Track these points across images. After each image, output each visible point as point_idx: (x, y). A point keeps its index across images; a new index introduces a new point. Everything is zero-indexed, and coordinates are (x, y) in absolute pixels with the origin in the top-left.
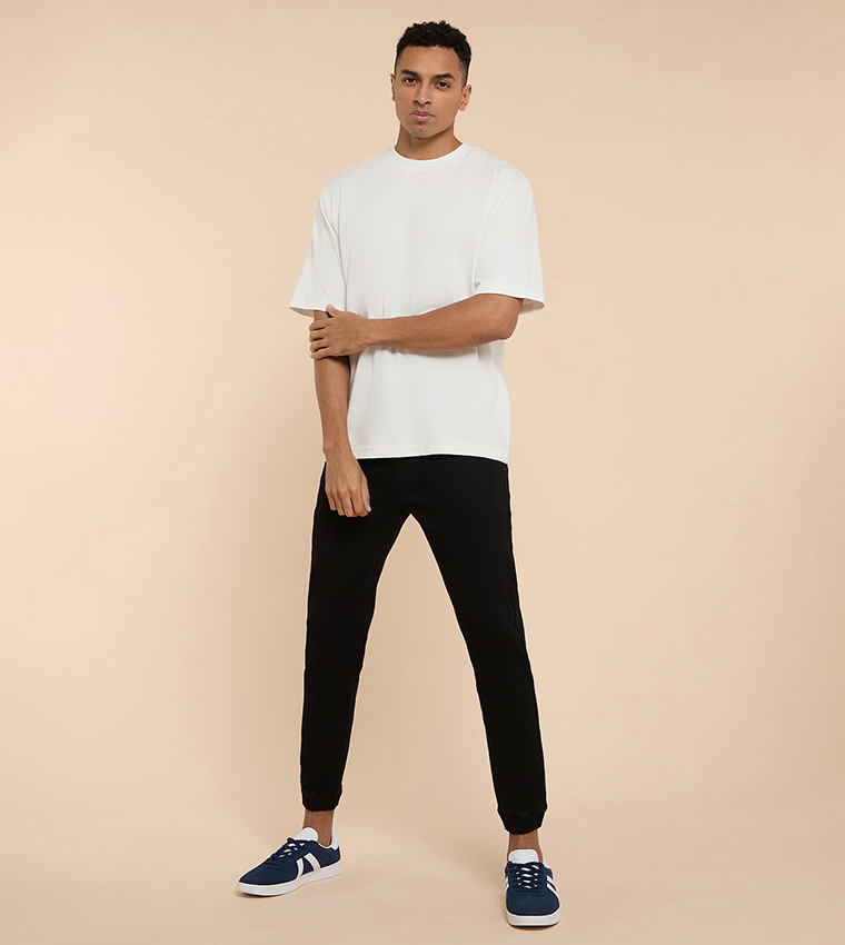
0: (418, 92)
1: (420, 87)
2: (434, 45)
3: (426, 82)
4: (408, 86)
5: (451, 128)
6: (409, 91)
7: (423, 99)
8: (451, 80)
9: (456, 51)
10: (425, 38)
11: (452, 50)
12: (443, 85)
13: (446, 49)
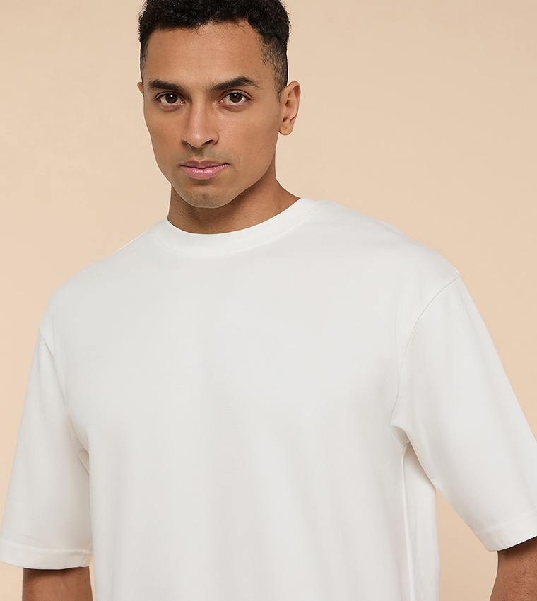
0: (187, 124)
1: (190, 111)
2: (205, 22)
3: (199, 102)
4: (166, 111)
5: (270, 170)
6: (171, 122)
7: (197, 138)
8: (250, 89)
9: (253, 23)
10: (183, 11)
11: (244, 25)
12: (236, 98)
13: (230, 26)
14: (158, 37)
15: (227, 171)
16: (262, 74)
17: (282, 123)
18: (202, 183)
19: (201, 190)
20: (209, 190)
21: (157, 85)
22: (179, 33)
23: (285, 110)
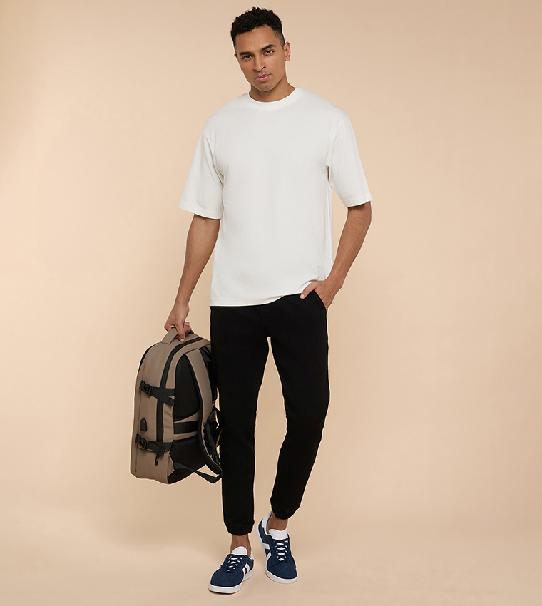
1: (255, 60)
2: (253, 29)
3: (257, 55)
7: (259, 67)
8: (273, 48)
9: (269, 25)
10: (245, 26)
11: (266, 26)
12: (269, 52)
13: (262, 27)
14: (238, 38)
15: (271, 76)
16: (277, 42)
17: (286, 57)
18: (264, 82)
19: (264, 85)
20: (267, 84)
21: (242, 54)
22: (245, 34)
23: (286, 53)
